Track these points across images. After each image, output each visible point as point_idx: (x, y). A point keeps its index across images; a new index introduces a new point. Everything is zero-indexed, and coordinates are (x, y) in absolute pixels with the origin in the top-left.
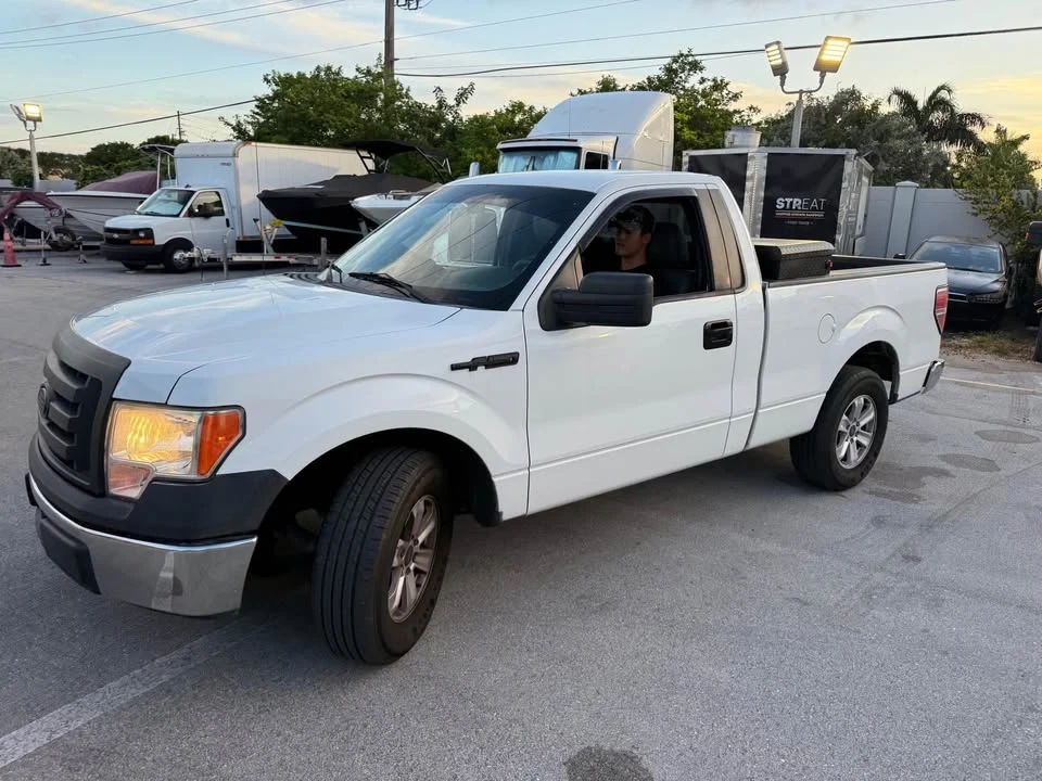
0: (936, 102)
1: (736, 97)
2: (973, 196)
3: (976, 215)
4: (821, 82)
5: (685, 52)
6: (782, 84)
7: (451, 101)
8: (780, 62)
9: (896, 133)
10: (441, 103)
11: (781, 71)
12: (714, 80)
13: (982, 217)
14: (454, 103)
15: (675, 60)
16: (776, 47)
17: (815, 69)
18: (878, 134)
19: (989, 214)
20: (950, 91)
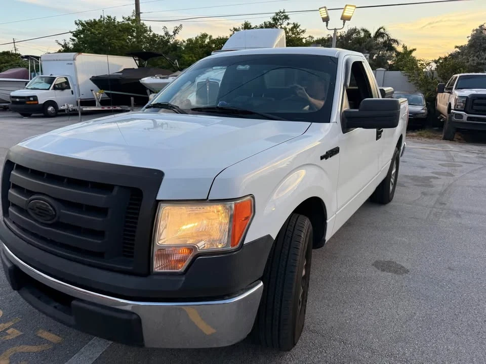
0: (379, 34)
1: (303, 31)
2: (408, 74)
3: (410, 82)
4: (344, 25)
5: (282, 11)
6: (327, 26)
7: (171, 33)
8: (326, 16)
9: (375, 47)
10: (167, 34)
11: (326, 20)
12: (294, 24)
13: (412, 83)
14: (172, 34)
15: (277, 14)
16: (324, 9)
17: (341, 19)
18: (367, 48)
19: (415, 81)
20: (384, 29)
